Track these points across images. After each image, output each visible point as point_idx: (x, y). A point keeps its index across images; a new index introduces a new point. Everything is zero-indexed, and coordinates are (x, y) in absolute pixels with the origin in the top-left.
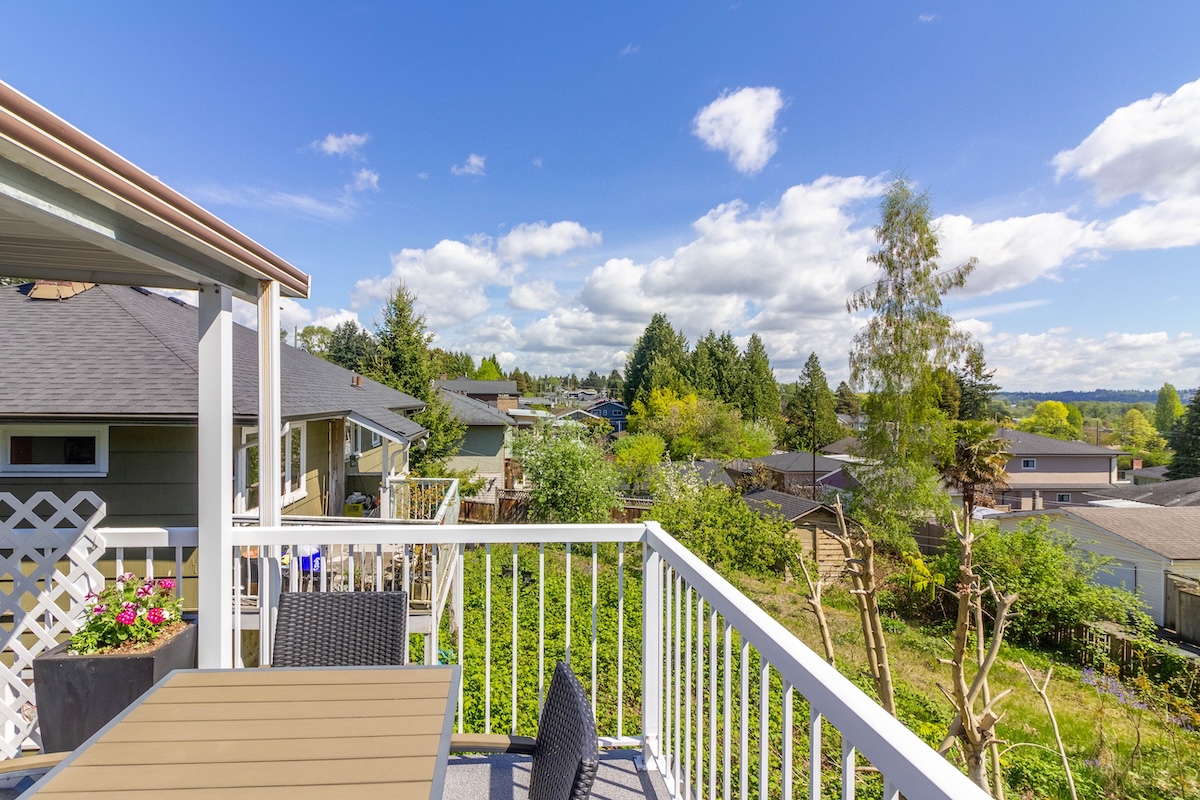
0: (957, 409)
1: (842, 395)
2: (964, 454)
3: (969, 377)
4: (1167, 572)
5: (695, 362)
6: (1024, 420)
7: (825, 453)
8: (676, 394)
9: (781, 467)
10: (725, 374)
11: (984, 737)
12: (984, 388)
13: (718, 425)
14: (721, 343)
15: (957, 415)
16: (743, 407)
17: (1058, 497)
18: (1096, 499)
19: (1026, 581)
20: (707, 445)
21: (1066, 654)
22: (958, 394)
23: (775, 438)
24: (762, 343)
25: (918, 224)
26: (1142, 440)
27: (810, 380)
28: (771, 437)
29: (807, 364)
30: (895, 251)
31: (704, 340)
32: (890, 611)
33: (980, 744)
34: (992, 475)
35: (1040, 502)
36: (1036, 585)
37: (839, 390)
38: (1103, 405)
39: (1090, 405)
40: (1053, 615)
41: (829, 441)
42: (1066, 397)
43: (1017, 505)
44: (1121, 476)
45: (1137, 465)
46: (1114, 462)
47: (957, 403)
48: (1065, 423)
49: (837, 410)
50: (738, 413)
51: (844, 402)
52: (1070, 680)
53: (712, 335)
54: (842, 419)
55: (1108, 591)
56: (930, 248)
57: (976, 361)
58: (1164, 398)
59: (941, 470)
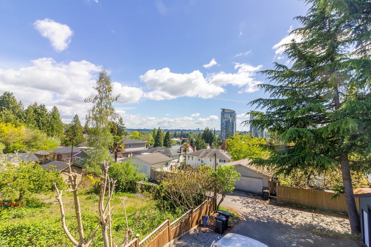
0: (117, 133)
1: (86, 128)
2: (115, 145)
3: (119, 124)
4: (151, 167)
5: (27, 113)
6: (130, 135)
7: (78, 146)
8: (14, 125)
9: (61, 152)
10: (41, 119)
11: (106, 222)
12: (123, 127)
13: (35, 138)
14: (40, 108)
15: (116, 134)
16: (48, 131)
17: (135, 153)
18: (142, 153)
19: (126, 175)
20: (29, 146)
21: (133, 191)
22: (117, 129)
23: (60, 142)
24: (58, 109)
25: (108, 83)
26: (150, 140)
27: (75, 123)
28: (59, 142)
29: (74, 118)
30: (101, 88)
31: (32, 105)
32: (92, 193)
33: (105, 224)
34: (121, 149)
35: (132, 155)
36: (128, 176)
37: (85, 126)
38: (145, 132)
39: (143, 132)
40: (131, 182)
41: (80, 143)
42: (139, 130)
43: (127, 157)
44: (146, 148)
45: (149, 145)
46: (145, 145)
47: (117, 131)
48: (138, 136)
49: (84, 133)
50: (45, 134)
51: (86, 131)
52: (133, 197)
53: (36, 104)
54: (85, 136)
55: (141, 174)
56: (110, 90)
57: (121, 120)
58: (154, 131)
59: (110, 149)
